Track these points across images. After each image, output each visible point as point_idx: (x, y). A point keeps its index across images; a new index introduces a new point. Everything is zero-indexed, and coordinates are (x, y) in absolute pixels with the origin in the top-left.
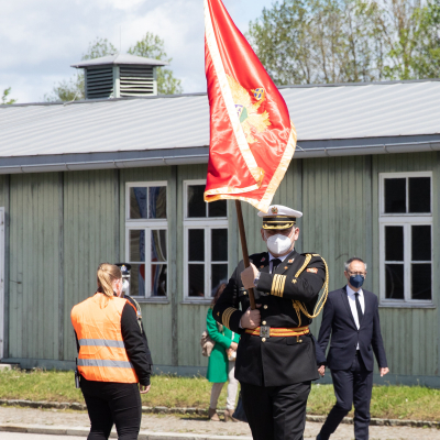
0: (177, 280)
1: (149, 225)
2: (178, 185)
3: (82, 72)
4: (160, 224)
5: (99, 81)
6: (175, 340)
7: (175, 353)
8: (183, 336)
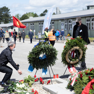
0: (91, 28)
1: (88, 22)
2: (91, 18)
3: (87, 7)
4: (89, 22)
5: (88, 7)
6: (91, 34)
7: (91, 35)
8: (92, 33)
